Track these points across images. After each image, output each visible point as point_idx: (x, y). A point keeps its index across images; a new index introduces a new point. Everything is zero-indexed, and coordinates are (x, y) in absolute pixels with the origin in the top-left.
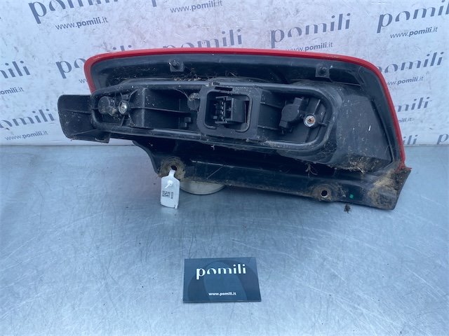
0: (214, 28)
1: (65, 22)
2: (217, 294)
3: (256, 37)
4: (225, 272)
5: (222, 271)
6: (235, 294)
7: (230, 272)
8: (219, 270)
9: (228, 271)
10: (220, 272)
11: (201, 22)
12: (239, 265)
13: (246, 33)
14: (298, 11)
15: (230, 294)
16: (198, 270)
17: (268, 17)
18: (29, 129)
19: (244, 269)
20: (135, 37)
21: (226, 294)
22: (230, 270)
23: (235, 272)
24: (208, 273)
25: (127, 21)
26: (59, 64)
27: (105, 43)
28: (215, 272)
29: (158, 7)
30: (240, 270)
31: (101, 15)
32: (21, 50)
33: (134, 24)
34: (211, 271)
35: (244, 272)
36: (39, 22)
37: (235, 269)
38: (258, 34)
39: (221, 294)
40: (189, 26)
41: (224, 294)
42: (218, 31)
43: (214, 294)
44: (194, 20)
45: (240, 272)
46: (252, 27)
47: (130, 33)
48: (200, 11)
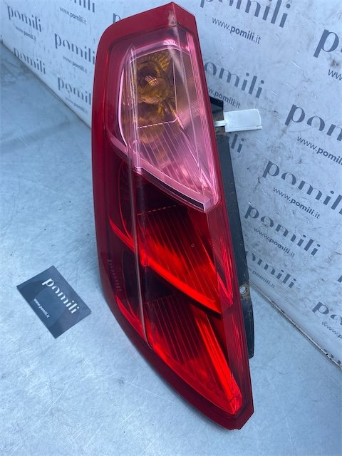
2: (39, 305)
5: (62, 296)
6: (48, 316)
7: (65, 302)
8: (62, 293)
9: (65, 300)
10: (59, 295)
12: (76, 305)
17: (272, 147)
19: (75, 310)
21: (44, 311)
22: (67, 301)
23: (67, 306)
24: (53, 288)
34: (56, 289)
35: (72, 312)
37: (70, 304)
38: (257, 155)
39: (41, 307)
41: (42, 309)
43: (37, 302)
45: (70, 309)
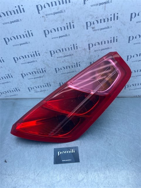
0: (71, 62)
1: (24, 62)
3: (85, 64)
4: (68, 153)
11: (67, 61)
13: (82, 63)
14: (99, 56)
15: (69, 160)
16: (59, 152)
18: (12, 94)
20: (46, 66)
25: (43, 61)
26: (22, 74)
27: (36, 68)
28: (64, 152)
29: (53, 57)
30: (73, 151)
31: (35, 60)
32: (10, 71)
33: (45, 62)
36: (16, 63)
40: (63, 62)
42: (73, 63)
44: (64, 60)
46: (83, 61)
47: (44, 64)
48: (66, 57)
